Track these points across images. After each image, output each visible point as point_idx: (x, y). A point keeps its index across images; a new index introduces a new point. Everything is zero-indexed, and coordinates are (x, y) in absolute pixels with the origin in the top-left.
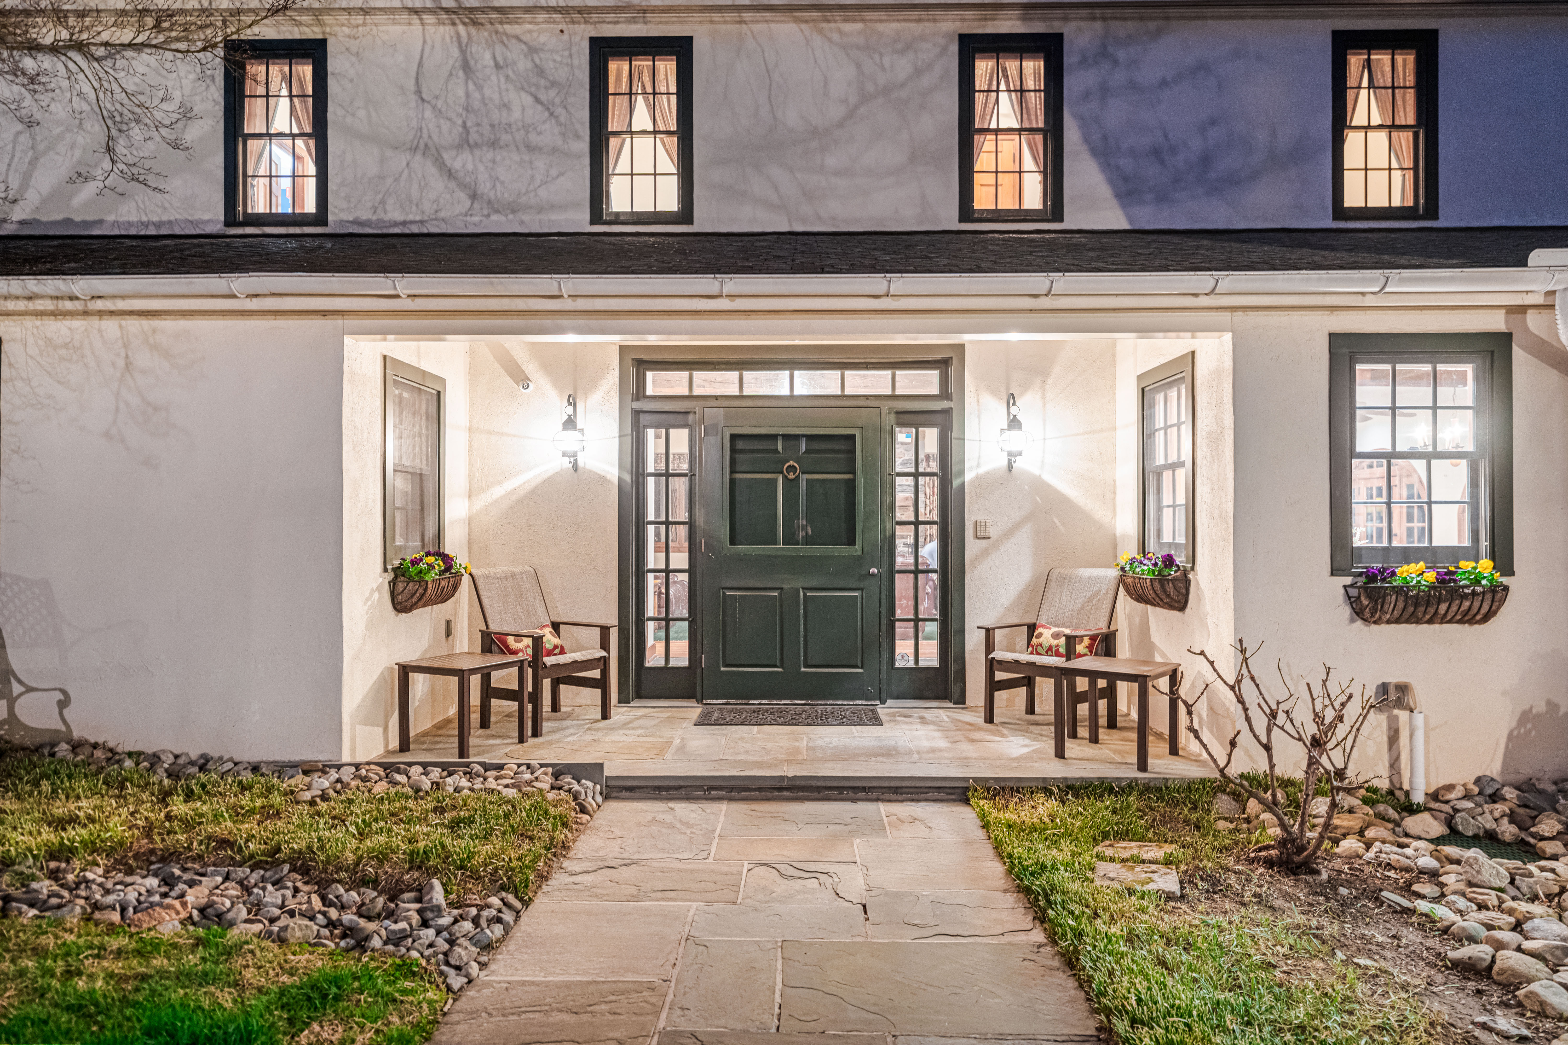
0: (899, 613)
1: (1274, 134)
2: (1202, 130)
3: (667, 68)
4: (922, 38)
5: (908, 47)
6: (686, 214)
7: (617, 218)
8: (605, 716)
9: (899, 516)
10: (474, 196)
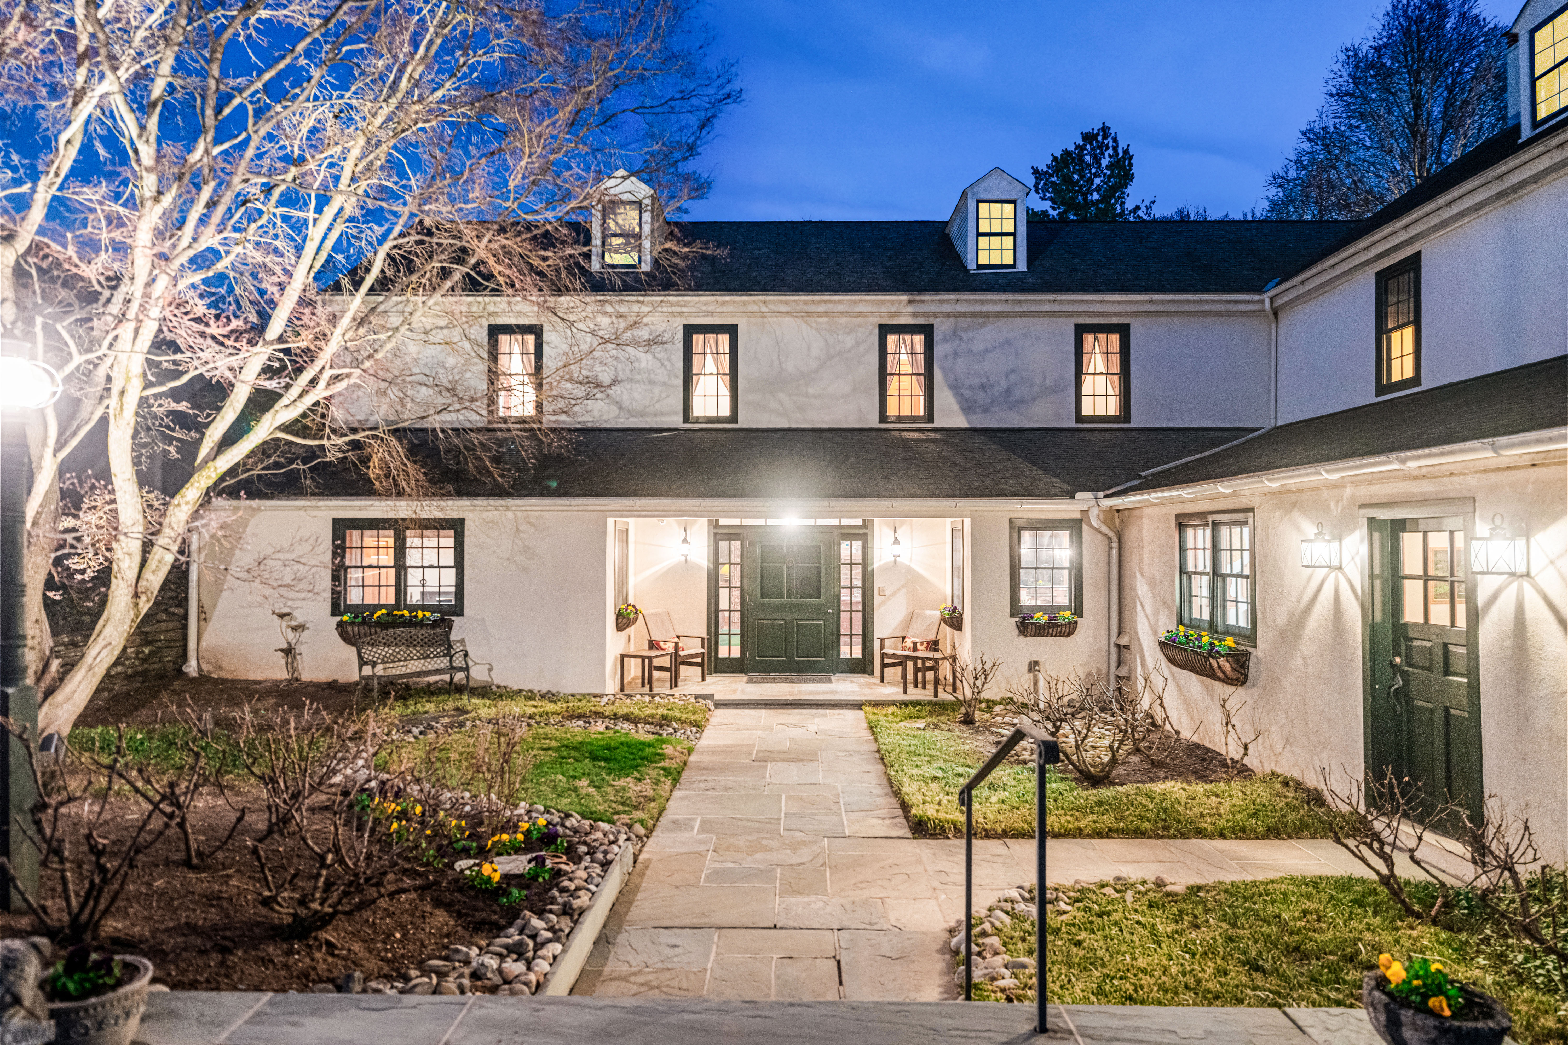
0: (842, 631)
1: (1044, 378)
2: (1007, 376)
3: (724, 339)
4: (859, 326)
5: (852, 331)
6: (734, 418)
7: (697, 420)
8: (703, 679)
9: (843, 584)
10: (621, 408)
